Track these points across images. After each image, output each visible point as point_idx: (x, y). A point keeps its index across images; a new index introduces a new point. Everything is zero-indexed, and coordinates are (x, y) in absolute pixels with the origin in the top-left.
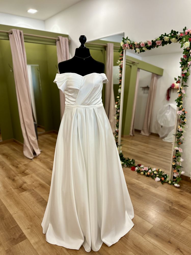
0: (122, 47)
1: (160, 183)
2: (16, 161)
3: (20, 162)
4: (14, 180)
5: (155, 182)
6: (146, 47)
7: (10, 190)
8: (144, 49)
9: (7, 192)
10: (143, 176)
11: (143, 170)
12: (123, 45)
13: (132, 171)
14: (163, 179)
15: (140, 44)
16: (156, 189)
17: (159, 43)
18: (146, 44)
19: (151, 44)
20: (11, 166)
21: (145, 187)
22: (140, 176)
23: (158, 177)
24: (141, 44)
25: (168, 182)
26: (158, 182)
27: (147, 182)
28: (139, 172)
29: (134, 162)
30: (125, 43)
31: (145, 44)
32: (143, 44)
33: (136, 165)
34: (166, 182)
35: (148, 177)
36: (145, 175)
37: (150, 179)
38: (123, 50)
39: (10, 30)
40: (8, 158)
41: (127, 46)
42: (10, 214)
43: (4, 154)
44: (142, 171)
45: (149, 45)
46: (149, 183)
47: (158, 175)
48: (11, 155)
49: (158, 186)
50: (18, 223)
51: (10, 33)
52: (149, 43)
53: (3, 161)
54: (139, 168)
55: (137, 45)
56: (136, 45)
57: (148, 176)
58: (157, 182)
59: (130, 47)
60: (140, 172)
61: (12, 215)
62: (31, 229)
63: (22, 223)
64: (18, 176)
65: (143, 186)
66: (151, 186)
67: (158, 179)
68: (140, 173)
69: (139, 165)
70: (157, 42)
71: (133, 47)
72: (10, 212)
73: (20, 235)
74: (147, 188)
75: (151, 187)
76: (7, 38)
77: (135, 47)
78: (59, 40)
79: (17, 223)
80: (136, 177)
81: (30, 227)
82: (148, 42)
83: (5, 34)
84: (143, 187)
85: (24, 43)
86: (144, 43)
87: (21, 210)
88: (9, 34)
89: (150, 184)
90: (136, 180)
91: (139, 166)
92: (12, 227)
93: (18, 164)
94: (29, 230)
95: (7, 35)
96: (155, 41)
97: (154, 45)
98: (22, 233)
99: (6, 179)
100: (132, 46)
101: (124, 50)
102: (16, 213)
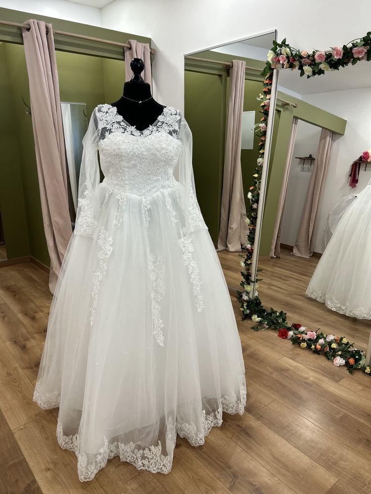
0: (271, 63)
1: (345, 371)
2: (32, 305)
3: (40, 306)
4: (23, 348)
5: (333, 366)
6: (327, 62)
7: (14, 370)
8: (322, 66)
9: (9, 374)
10: (306, 353)
11: (306, 337)
12: (272, 60)
13: (280, 339)
14: (352, 361)
15: (313, 56)
16: (337, 385)
17: (360, 52)
18: (329, 56)
19: (342, 54)
20: (20, 316)
21: (312, 378)
22: (298, 351)
23: (341, 356)
24: (316, 56)
25: (363, 369)
26: (341, 367)
27: (316, 368)
28: (296, 341)
29: (285, 317)
30: (277, 55)
31: (326, 55)
32: (320, 56)
33: (289, 324)
34: (359, 369)
35: (316, 356)
36: (311, 349)
37: (322, 361)
38: (273, 69)
39: (25, 22)
40: (17, 297)
41: (281, 62)
42: (10, 430)
43: (8, 289)
44: (304, 341)
45: (336, 57)
46: (320, 369)
47: (340, 353)
48: (23, 290)
49: (341, 378)
50: (25, 454)
51: (25, 28)
52: (335, 53)
53: (5, 304)
54: (296, 332)
55: (307, 59)
56: (304, 58)
57: (316, 352)
58: (337, 369)
59: (288, 62)
60: (299, 342)
61: (13, 431)
62: (53, 471)
63: (35, 454)
64: (34, 338)
65: (307, 376)
66: (325, 376)
67: (339, 361)
68: (299, 344)
69: (296, 327)
70: (355, 50)
71: (297, 63)
72: (11, 426)
73: (29, 485)
74: (317, 381)
75: (325, 378)
76: (19, 40)
77: (300, 62)
78: (130, 49)
79: (23, 455)
80: (291, 353)
81: (51, 466)
82: (334, 49)
83: (15, 30)
84: (307, 379)
85: (55, 52)
86: (323, 53)
87: (35, 420)
88: (23, 30)
89: (323, 371)
90: (291, 361)
91: (297, 329)
92: (12, 463)
93: (36, 312)
94: (48, 474)
95: (19, 32)
96: (351, 49)
97: (347, 58)
98: (32, 482)
99: (8, 344)
100: (295, 60)
101: (275, 71)
102: (22, 427)
